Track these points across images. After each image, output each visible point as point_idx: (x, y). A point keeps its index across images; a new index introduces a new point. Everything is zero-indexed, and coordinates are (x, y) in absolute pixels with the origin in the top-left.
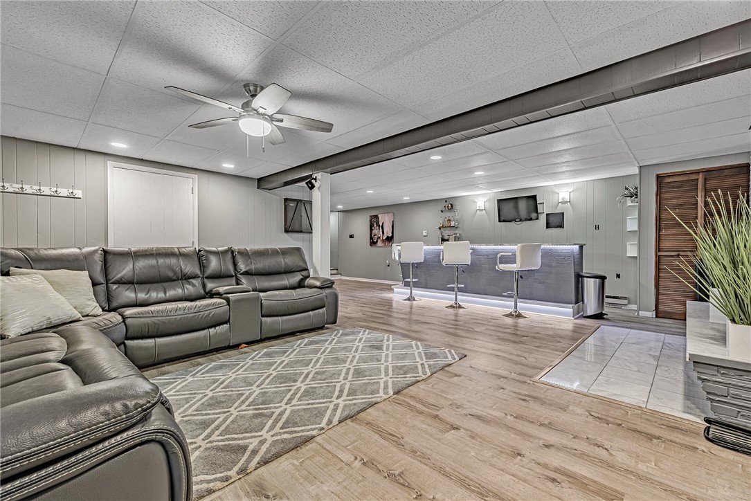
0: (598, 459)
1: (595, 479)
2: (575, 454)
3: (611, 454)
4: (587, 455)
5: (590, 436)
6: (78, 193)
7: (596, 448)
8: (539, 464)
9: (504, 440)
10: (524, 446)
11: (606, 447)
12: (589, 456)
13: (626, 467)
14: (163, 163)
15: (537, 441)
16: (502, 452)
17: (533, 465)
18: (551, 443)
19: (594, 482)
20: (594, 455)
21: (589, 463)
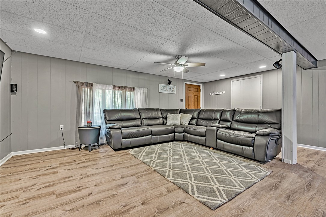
0: (69, 204)
1: (67, 196)
2: (78, 199)
3: (64, 210)
4: (74, 202)
5: (77, 212)
6: (224, 92)
7: (71, 208)
8: (87, 187)
9: (105, 185)
10: (97, 189)
11: (67, 212)
12: (72, 202)
13: (56, 209)
14: (251, 74)
15: (95, 193)
16: (101, 183)
17: (89, 186)
18: (90, 196)
19: (67, 195)
20: (71, 204)
21: (71, 200)
